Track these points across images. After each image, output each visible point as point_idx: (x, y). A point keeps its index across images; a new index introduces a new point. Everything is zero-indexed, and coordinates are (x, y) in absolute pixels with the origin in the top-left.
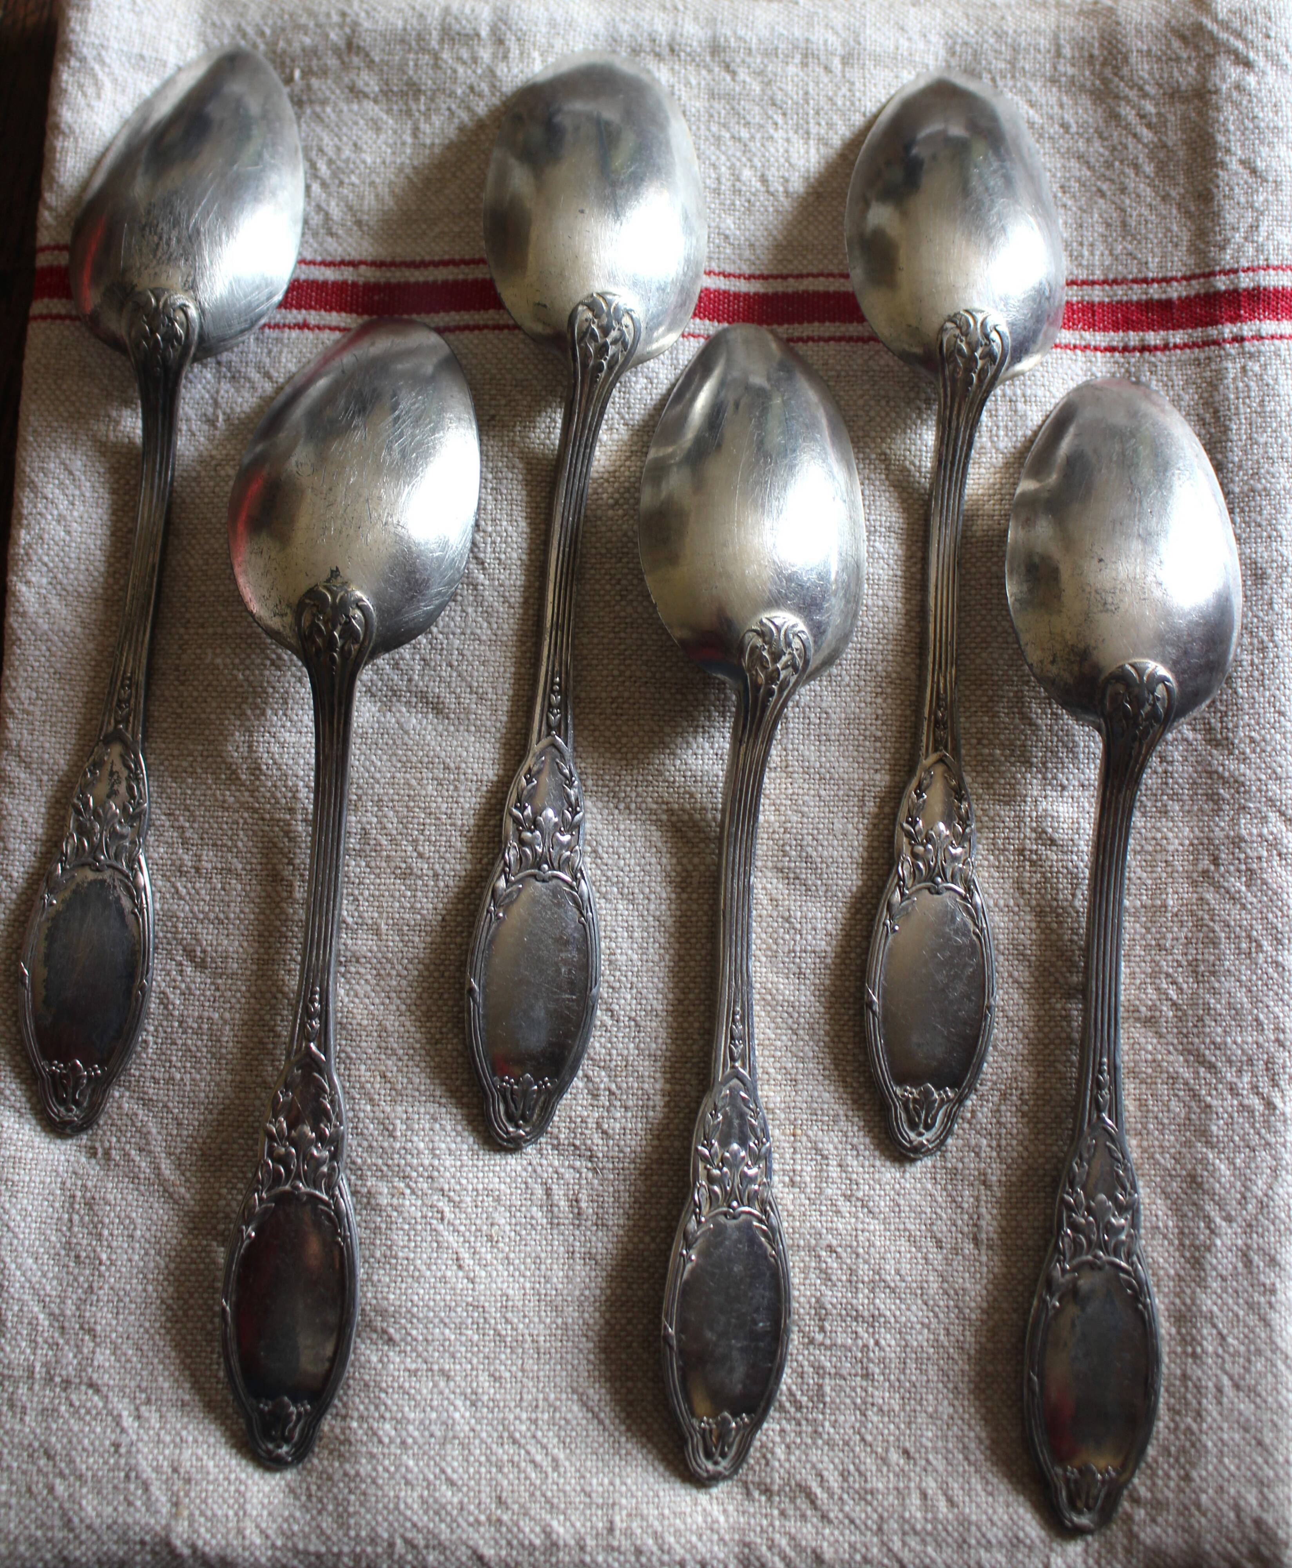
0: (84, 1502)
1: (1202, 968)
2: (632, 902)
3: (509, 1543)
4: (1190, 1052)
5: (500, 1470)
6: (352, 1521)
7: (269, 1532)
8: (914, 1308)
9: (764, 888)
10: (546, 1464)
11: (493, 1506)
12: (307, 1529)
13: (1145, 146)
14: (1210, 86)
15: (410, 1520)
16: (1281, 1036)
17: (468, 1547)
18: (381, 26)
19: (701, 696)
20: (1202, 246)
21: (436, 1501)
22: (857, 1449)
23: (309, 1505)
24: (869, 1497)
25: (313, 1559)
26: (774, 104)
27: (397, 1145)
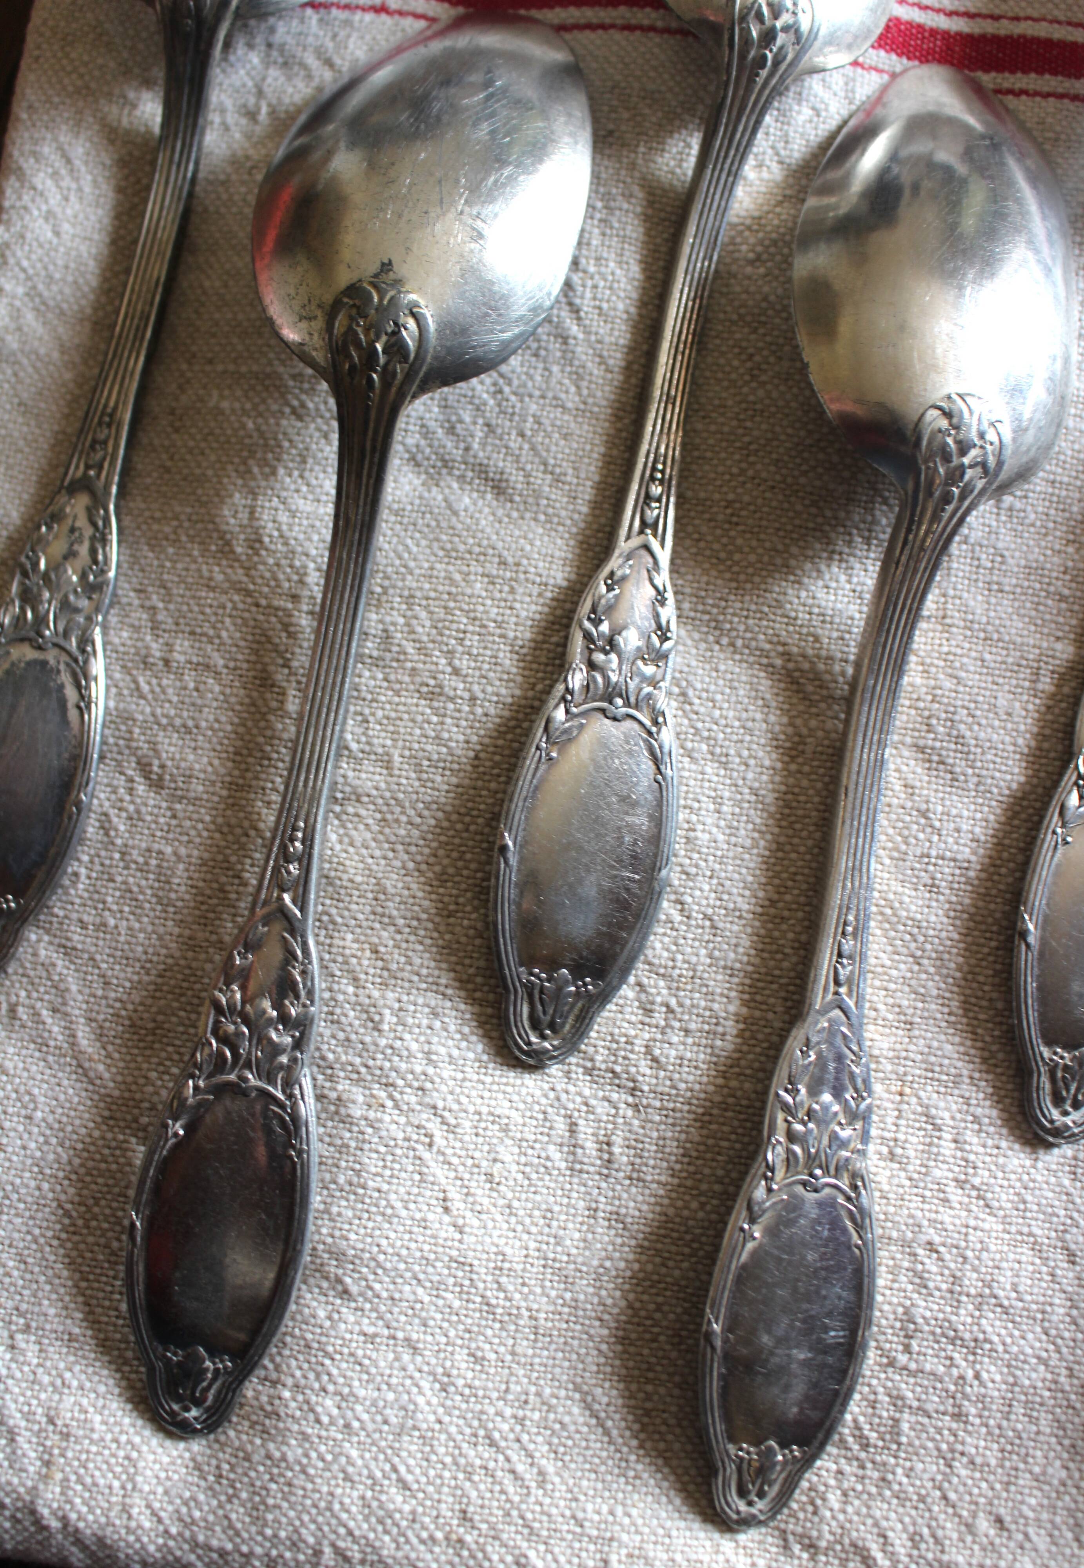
2: (725, 765)
5: (469, 1477)
6: (270, 1517)
7: (163, 1514)
8: (1030, 1336)
9: (898, 770)
10: (530, 1476)
11: (455, 1522)
12: (211, 1518)
15: (345, 1526)
19: (842, 514)
21: (381, 1506)
22: (936, 1508)
23: (217, 1487)
25: (215, 1556)
27: (383, 1042)
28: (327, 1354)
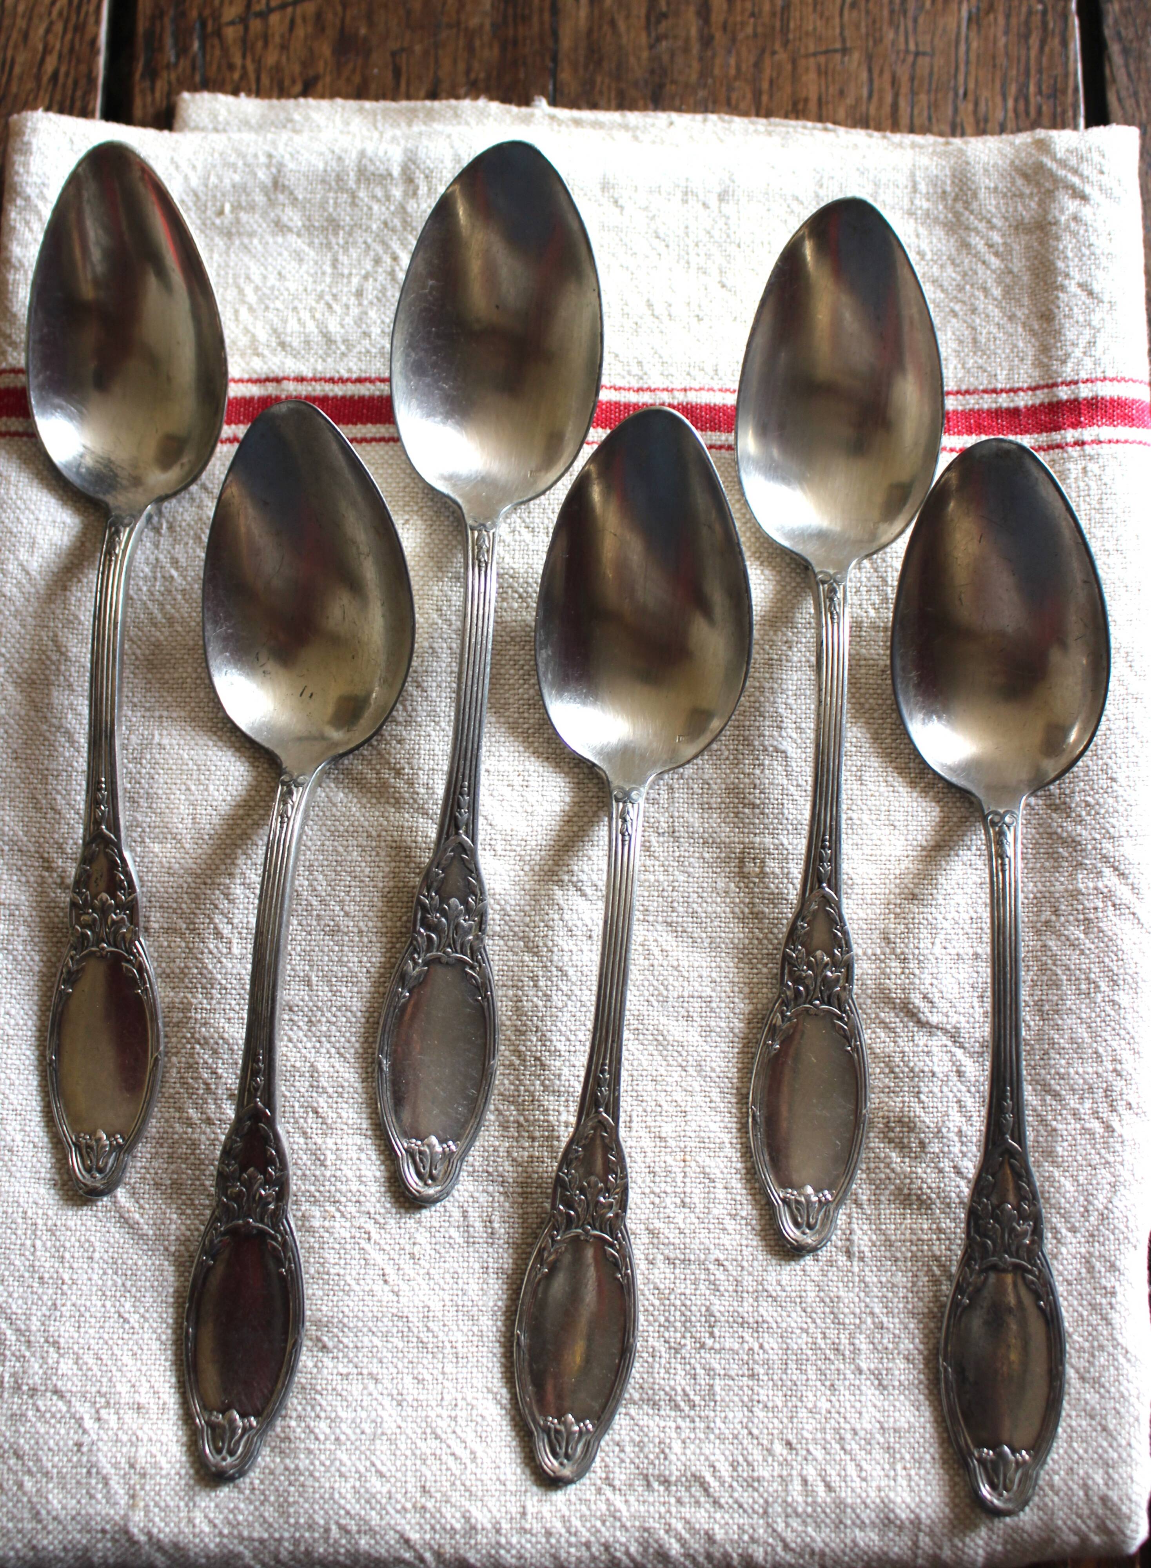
0: (50, 1496)
1: (1047, 1007)
3: (433, 1528)
4: (1037, 1083)
5: (424, 1462)
6: (292, 1510)
7: (217, 1521)
8: (793, 1315)
10: (465, 1455)
11: (418, 1495)
12: (251, 1518)
13: (994, 272)
14: (1050, 218)
15: (344, 1509)
16: (1119, 1067)
17: (396, 1532)
18: (304, 168)
20: (1045, 360)
21: (367, 1491)
22: (745, 1442)
24: (756, 1484)
25: (257, 1544)
26: (658, 237)
27: (328, 1174)
28: (317, 1392)
